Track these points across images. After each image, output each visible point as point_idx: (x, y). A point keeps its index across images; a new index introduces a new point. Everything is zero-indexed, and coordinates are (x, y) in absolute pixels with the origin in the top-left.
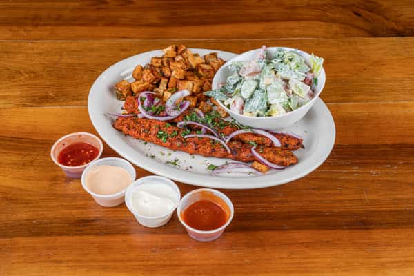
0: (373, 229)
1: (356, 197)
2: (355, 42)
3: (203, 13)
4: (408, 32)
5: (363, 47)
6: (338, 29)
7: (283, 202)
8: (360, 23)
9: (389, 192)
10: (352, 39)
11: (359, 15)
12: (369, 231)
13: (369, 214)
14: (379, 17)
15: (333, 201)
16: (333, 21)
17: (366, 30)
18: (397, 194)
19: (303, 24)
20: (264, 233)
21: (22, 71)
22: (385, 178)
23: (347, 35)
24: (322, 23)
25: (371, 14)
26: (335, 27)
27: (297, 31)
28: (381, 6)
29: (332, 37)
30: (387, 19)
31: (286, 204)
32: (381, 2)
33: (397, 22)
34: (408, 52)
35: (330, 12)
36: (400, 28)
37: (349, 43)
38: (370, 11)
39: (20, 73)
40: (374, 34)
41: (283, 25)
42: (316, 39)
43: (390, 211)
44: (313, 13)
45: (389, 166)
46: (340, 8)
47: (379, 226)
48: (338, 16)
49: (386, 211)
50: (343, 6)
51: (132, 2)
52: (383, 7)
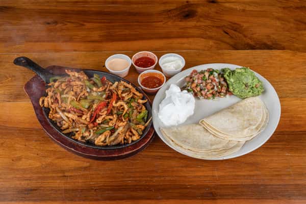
1: (210, 173)
2: (223, 54)
3: (127, 32)
4: (258, 46)
5: (228, 57)
6: (213, 44)
7: (160, 177)
8: (227, 40)
9: (232, 170)
10: (220, 51)
11: (228, 34)
12: (215, 201)
13: (217, 187)
14: (240, 35)
15: (195, 177)
16: (211, 38)
17: (231, 45)
18: (238, 172)
19: (191, 40)
23: (218, 48)
24: (202, 39)
26: (211, 43)
27: (186, 46)
28: (243, 26)
29: (208, 50)
30: (245, 36)
31: (162, 178)
32: (242, 24)
33: (251, 39)
34: (257, 61)
35: (209, 32)
36: (252, 43)
37: (219, 55)
38: (235, 31)
39: (6, 77)
40: (235, 47)
41: (179, 40)
42: (198, 51)
43: (231, 185)
44: (197, 32)
46: (216, 29)
47: (223, 197)
48: (213, 34)
50: (217, 27)
51: (83, 25)
52: (244, 28)
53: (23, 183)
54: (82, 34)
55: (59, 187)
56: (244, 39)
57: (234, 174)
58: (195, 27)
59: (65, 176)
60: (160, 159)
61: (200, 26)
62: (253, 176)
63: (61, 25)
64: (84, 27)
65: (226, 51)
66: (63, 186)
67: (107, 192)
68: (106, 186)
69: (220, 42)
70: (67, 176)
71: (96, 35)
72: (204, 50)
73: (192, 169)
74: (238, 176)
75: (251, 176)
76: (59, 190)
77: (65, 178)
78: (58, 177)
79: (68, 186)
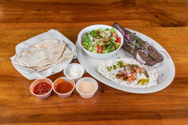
0: (163, 119)
2: (156, 30)
3: (89, 16)
4: (178, 25)
5: (159, 32)
6: (148, 24)
7: (123, 106)
8: (157, 20)
9: (170, 101)
10: (154, 28)
11: (158, 17)
12: (161, 120)
14: (166, 18)
15: (146, 105)
16: (146, 20)
17: (161, 24)
18: (173, 102)
19: (133, 21)
20: (114, 121)
21: (11, 44)
22: (169, 94)
23: (152, 26)
24: (142, 21)
25: (163, 16)
26: (147, 23)
27: (130, 25)
28: (167, 12)
29: (146, 27)
30: (170, 19)
31: (124, 107)
33: (173, 20)
34: (178, 34)
35: (145, 16)
36: (175, 23)
37: (153, 30)
39: (9, 45)
40: (164, 26)
41: (125, 21)
42: (138, 28)
43: (170, 110)
44: (137, 16)
45: (170, 88)
46: (149, 14)
47: (166, 117)
48: (148, 17)
49: (168, 110)
50: (150, 13)
51: (59, 12)
52: (168, 13)
53: (30, 111)
54: (58, 17)
55: (56, 113)
56: (168, 20)
57: (171, 103)
58: (135, 13)
59: (59, 107)
60: (121, 95)
61: (138, 12)
62: (184, 104)
63: (43, 12)
64: (59, 13)
65: (157, 28)
66: (58, 112)
67: (88, 116)
68: (87, 112)
69: (153, 22)
70: (60, 107)
71: (68, 18)
72: (143, 27)
73: (143, 101)
74: (174, 104)
75: (183, 104)
76: (56, 115)
77: (58, 107)
78: (54, 107)
79: (62, 113)
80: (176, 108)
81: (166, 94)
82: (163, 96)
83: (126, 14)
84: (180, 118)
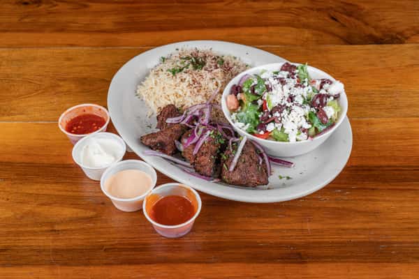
0: (310, 262)
1: (297, 226)
2: (326, 51)
3: (162, 17)
4: (387, 39)
5: (334, 56)
6: (310, 36)
8: (335, 28)
9: (334, 221)
10: (323, 47)
11: (336, 20)
12: (303, 265)
13: (307, 245)
14: (357, 22)
15: (273, 231)
17: (341, 38)
18: (345, 223)
19: (271, 29)
20: (187, 266)
22: (332, 205)
23: (318, 43)
25: (352, 19)
26: (307, 34)
28: (364, 9)
29: (302, 45)
30: (366, 24)
31: (218, 233)
32: (362, 5)
33: (376, 28)
34: (383, 62)
35: (305, 17)
36: (377, 34)
37: (319, 52)
38: (350, 15)
40: (349, 41)
42: (283, 46)
43: (333, 242)
44: (285, 17)
45: (339, 191)
46: (315, 12)
47: (318, 259)
48: (312, 20)
49: (328, 242)
50: (319, 10)
51: (86, 6)
52: (364, 11)
54: (83, 20)
55: (44, 246)
56: (364, 27)
57: (337, 226)
58: (281, 10)
59: (55, 231)
60: (213, 205)
61: (289, 9)
62: (370, 229)
63: (47, 6)
64: (87, 9)
65: (332, 47)
66: (51, 244)
67: (124, 253)
68: (124, 244)
69: (321, 33)
70: (58, 231)
71: (107, 22)
72: (295, 45)
73: (267, 220)
74: (343, 229)
75: (365, 229)
76: (44, 250)
77: (53, 233)
78: (42, 231)
79: (60, 244)
80: (345, 238)
81: (327, 206)
82: (319, 208)
83: (256, 13)
84: (353, 262)
